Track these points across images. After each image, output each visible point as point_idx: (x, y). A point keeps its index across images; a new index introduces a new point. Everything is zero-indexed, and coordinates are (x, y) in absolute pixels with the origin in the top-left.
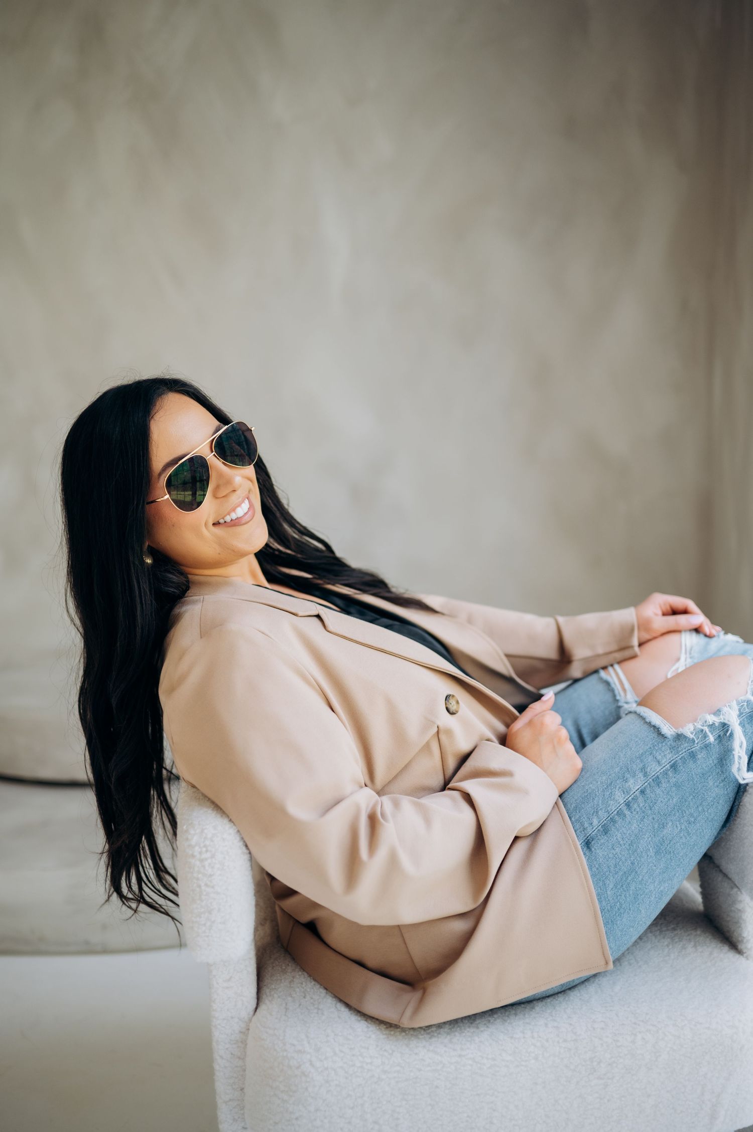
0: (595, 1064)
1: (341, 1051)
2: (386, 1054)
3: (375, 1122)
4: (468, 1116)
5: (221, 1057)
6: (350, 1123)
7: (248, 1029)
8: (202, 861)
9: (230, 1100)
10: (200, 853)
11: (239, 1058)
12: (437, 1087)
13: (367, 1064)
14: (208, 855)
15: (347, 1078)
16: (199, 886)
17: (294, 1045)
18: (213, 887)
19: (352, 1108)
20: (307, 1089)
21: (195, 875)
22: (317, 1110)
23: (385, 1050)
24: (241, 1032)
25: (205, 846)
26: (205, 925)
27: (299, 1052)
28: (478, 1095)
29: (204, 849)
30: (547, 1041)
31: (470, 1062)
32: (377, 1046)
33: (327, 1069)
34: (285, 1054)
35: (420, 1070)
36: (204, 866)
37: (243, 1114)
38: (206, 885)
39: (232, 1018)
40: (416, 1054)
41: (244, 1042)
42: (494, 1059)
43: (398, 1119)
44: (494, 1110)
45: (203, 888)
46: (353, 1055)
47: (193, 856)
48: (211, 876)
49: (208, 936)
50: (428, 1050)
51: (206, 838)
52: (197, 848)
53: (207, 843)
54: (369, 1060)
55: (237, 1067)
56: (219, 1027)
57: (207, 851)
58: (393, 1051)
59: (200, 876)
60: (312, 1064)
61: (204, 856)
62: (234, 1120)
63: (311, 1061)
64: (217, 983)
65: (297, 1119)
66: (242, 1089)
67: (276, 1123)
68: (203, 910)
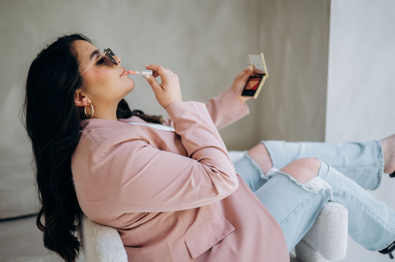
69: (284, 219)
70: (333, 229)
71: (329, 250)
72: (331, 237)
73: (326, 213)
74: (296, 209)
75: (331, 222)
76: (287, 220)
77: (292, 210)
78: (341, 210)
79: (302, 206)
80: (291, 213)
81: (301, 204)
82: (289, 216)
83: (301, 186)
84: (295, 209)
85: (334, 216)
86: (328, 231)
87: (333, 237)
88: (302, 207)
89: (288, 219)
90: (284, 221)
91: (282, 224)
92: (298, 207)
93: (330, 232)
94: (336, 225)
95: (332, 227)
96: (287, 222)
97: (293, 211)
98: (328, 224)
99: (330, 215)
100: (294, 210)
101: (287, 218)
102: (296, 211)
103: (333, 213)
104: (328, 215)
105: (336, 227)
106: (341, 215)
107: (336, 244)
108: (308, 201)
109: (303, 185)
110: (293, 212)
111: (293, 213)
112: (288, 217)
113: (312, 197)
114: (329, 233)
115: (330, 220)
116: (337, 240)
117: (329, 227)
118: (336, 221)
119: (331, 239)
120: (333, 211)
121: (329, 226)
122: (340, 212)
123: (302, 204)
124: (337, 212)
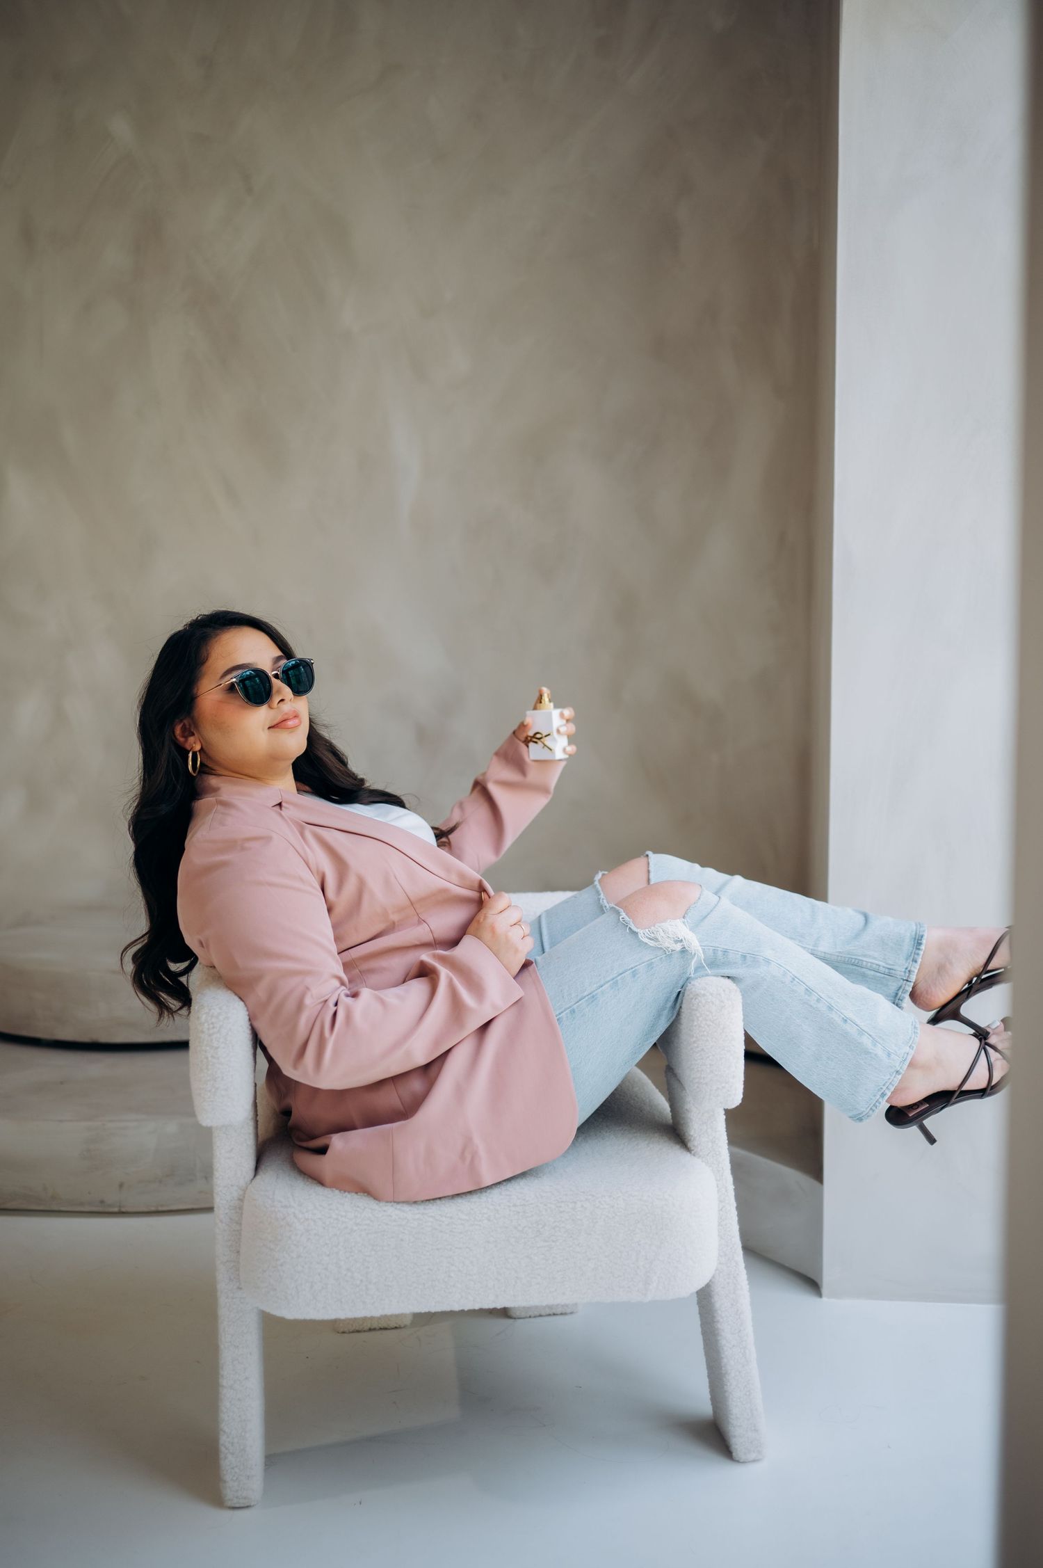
0: (540, 1226)
1: (321, 1206)
2: (358, 1209)
3: (348, 1270)
4: (430, 1269)
5: (221, 1221)
6: (326, 1269)
7: (244, 1197)
8: (210, 1035)
9: (227, 1261)
10: (209, 1029)
11: (237, 1223)
12: (402, 1240)
13: (342, 1216)
14: (215, 1030)
15: (324, 1228)
16: (207, 1058)
17: (280, 1202)
18: (218, 1058)
19: (329, 1255)
20: (290, 1238)
21: (203, 1048)
22: (299, 1256)
23: (358, 1207)
24: (239, 1199)
25: (212, 1023)
26: (210, 1091)
27: (286, 1207)
28: (438, 1249)
29: (211, 1026)
30: (500, 1205)
31: (431, 1219)
32: (352, 1203)
33: (307, 1220)
34: (273, 1209)
35: (387, 1224)
36: (212, 1040)
37: (239, 1275)
38: (212, 1057)
39: (232, 1186)
40: (384, 1211)
41: (241, 1208)
42: (451, 1218)
43: (369, 1268)
44: (452, 1265)
45: (210, 1059)
46: (330, 1209)
47: (203, 1032)
48: (217, 1048)
49: (212, 1101)
50: (396, 1209)
51: (212, 1016)
52: (206, 1024)
53: (214, 1020)
54: (344, 1214)
55: (234, 1230)
56: (220, 1193)
57: (213, 1028)
58: (365, 1208)
59: (208, 1048)
60: (295, 1216)
61: (211, 1032)
62: (230, 1279)
63: (294, 1213)
64: (220, 1154)
65: (282, 1265)
66: (238, 1252)
67: (265, 1271)
68: (208, 1078)
69: (585, 994)
70: (704, 1032)
71: (697, 1080)
72: (699, 1049)
73: (691, 996)
74: (619, 977)
75: (698, 1015)
76: (593, 997)
77: (608, 979)
78: (724, 991)
79: (634, 974)
80: (605, 984)
81: (631, 971)
82: (599, 990)
83: (635, 934)
84: (616, 977)
85: (704, 1001)
86: (693, 1036)
87: (703, 1050)
88: (634, 976)
89: (596, 994)
90: (585, 997)
91: (580, 1002)
92: (623, 975)
93: (696, 1037)
94: (709, 1023)
95: (700, 1026)
96: (592, 1002)
97: (609, 981)
98: (693, 1021)
99: (697, 1000)
100: (613, 979)
101: (594, 994)
102: (617, 981)
103: (704, 995)
104: (693, 1000)
105: (709, 1026)
106: (722, 1002)
107: (708, 1066)
108: (650, 965)
109: (640, 932)
110: (611, 982)
111: (609, 984)
112: (596, 992)
113: (662, 958)
114: (694, 1039)
115: (696, 1010)
116: (711, 1057)
117: (696, 1026)
118: (708, 1013)
119: (698, 1055)
120: (702, 992)
121: (695, 1023)
122: (720, 995)
123: (634, 971)
124: (711, 994)
